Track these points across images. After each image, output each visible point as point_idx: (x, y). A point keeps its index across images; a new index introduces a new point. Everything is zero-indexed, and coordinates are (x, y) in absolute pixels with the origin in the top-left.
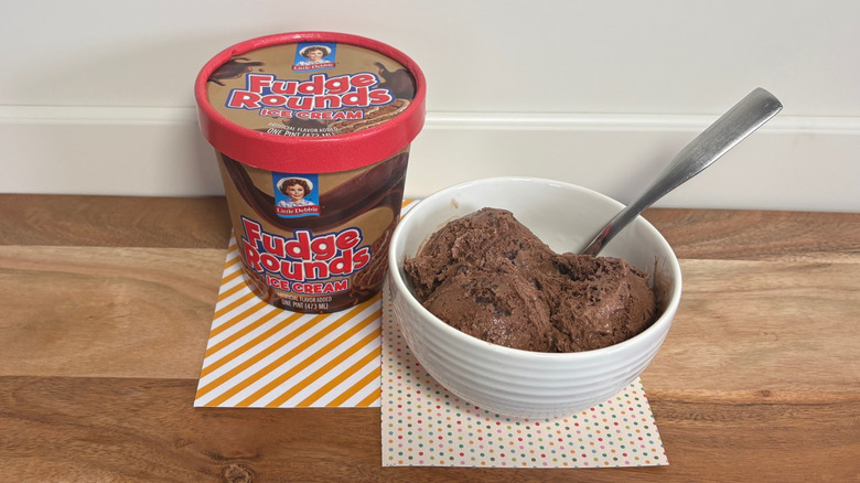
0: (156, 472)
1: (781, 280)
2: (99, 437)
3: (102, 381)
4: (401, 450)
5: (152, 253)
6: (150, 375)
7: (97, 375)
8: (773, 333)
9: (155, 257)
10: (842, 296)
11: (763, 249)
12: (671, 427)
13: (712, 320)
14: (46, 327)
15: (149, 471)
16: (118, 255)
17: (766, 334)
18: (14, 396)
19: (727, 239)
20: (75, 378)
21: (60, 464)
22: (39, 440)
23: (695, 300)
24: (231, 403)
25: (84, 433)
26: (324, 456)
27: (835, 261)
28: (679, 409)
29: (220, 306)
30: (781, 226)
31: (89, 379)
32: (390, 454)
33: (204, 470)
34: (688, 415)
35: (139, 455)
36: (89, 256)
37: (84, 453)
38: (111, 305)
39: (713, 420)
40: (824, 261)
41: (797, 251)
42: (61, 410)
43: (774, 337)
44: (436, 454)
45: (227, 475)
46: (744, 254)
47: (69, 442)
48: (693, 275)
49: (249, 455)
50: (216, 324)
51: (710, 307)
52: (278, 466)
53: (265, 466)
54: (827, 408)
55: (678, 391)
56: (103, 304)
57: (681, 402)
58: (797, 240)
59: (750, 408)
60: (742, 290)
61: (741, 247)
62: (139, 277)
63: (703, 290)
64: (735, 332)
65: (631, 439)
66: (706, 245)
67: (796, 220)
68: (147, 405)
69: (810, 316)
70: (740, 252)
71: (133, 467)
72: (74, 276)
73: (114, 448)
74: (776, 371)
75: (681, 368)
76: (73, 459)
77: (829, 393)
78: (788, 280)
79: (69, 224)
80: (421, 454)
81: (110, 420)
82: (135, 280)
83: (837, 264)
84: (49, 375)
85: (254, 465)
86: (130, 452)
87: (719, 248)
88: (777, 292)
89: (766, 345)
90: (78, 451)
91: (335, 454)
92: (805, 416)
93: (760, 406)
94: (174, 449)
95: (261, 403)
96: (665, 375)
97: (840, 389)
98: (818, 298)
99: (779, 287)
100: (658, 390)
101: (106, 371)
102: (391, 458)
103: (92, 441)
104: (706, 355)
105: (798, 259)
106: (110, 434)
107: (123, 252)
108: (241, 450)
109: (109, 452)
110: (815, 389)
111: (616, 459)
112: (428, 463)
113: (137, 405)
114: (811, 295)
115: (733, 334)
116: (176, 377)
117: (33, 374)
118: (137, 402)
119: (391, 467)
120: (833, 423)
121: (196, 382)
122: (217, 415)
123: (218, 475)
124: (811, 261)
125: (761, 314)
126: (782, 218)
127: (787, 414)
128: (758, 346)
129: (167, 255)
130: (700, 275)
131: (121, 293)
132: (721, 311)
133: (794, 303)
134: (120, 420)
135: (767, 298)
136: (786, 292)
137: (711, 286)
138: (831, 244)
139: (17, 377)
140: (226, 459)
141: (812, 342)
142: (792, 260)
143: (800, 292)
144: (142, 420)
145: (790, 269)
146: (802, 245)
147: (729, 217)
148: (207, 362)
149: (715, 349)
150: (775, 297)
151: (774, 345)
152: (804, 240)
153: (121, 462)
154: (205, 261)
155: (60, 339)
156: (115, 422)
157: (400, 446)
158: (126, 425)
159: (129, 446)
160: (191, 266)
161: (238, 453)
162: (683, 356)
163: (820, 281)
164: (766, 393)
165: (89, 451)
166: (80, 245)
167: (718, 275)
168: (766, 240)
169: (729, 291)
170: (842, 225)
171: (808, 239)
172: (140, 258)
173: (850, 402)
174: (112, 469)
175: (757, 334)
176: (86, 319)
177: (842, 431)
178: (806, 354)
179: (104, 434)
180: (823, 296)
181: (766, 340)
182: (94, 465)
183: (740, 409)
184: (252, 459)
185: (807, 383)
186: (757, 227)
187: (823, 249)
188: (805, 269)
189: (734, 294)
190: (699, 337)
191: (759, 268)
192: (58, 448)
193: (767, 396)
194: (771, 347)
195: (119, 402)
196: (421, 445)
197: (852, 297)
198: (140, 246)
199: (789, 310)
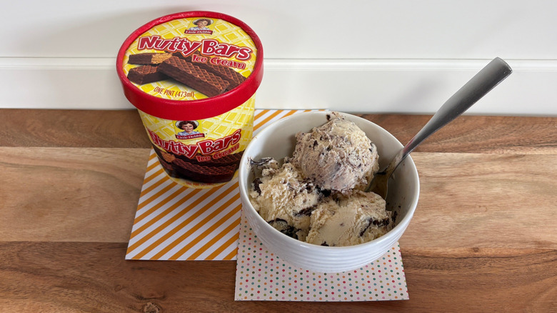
0: (103, 309)
1: (493, 167)
2: (69, 284)
5: (104, 152)
6: (100, 239)
8: (484, 206)
10: (529, 178)
11: (483, 145)
12: (416, 274)
13: (448, 197)
14: (38, 205)
15: (98, 308)
16: (83, 153)
17: (480, 207)
18: (18, 256)
19: (461, 138)
21: (45, 304)
22: (32, 287)
23: (438, 183)
24: (147, 257)
25: (59, 282)
26: (205, 297)
27: (527, 153)
28: (422, 261)
29: (145, 187)
30: (496, 128)
31: (64, 243)
33: (131, 307)
34: (427, 266)
35: (93, 297)
36: (65, 154)
37: (60, 296)
38: (79, 190)
39: (441, 269)
40: (521, 153)
41: (505, 146)
42: (47, 266)
43: (484, 209)
44: (267, 292)
45: (145, 310)
46: (471, 148)
47: (51, 288)
48: (438, 164)
49: (158, 296)
50: (142, 200)
51: (447, 188)
52: (177, 304)
53: (168, 304)
54: (512, 260)
55: (422, 249)
56: (73, 189)
57: (423, 256)
58: (506, 138)
59: (466, 260)
60: (468, 175)
61: (470, 143)
63: (445, 175)
64: (461, 206)
66: (448, 142)
67: (506, 123)
68: (99, 261)
69: (508, 194)
70: (469, 147)
71: (89, 305)
72: (56, 169)
73: (78, 292)
74: (484, 233)
75: (426, 232)
76: (53, 300)
77: (514, 249)
78: (497, 167)
79: (53, 131)
80: (258, 292)
82: (93, 171)
83: (529, 155)
85: (162, 304)
87: (456, 144)
88: (489, 176)
89: (480, 215)
90: (55, 294)
91: (210, 295)
93: (472, 259)
94: (114, 292)
95: (165, 257)
96: (416, 237)
97: (522, 246)
98: (515, 180)
99: (491, 173)
100: (410, 248)
101: (74, 237)
103: (64, 287)
104: (442, 223)
105: (505, 152)
106: (75, 282)
107: (86, 151)
108: (154, 293)
109: (75, 295)
110: (506, 246)
113: (93, 262)
114: (510, 178)
115: (460, 207)
116: (116, 241)
117: (29, 240)
118: (92, 259)
120: (515, 270)
121: (127, 243)
122: (141, 268)
123: (140, 311)
124: (513, 153)
125: (478, 192)
126: (498, 122)
127: (488, 265)
128: (474, 216)
129: (114, 153)
130: (443, 164)
131: (85, 181)
132: (453, 190)
133: (499, 184)
134: (82, 272)
135: (483, 181)
136: (495, 176)
137: (448, 172)
138: (527, 140)
139: (20, 243)
140: (145, 299)
141: (508, 212)
142: (501, 152)
143: (504, 176)
144: (95, 272)
145: (499, 159)
146: (508, 141)
147: (464, 121)
148: (135, 227)
149: (448, 218)
150: (488, 180)
151: (484, 215)
152: (511, 138)
153: (82, 302)
154: (136, 158)
155: (47, 214)
156: (79, 273)
157: (247, 286)
158: (85, 275)
159: (87, 291)
160: (128, 161)
161: (152, 295)
162: (428, 223)
163: (517, 168)
165: (62, 294)
166: (61, 146)
167: (454, 164)
168: (486, 138)
169: (460, 176)
170: (535, 126)
171: (513, 137)
172: (97, 156)
173: (528, 255)
174: (76, 307)
175: (474, 207)
176: (63, 200)
177: (520, 276)
178: (503, 221)
179: (72, 282)
180: (518, 178)
181: (479, 212)
182: (66, 304)
183: (459, 261)
184: (160, 299)
185: (502, 242)
186: (481, 129)
187: (521, 144)
188: (508, 158)
189: (462, 178)
190: (438, 209)
191: (480, 159)
192: (44, 293)
193: (477, 251)
194: (482, 216)
195: (82, 259)
196: (259, 286)
197: (535, 179)
198: (97, 147)
199: (496, 189)
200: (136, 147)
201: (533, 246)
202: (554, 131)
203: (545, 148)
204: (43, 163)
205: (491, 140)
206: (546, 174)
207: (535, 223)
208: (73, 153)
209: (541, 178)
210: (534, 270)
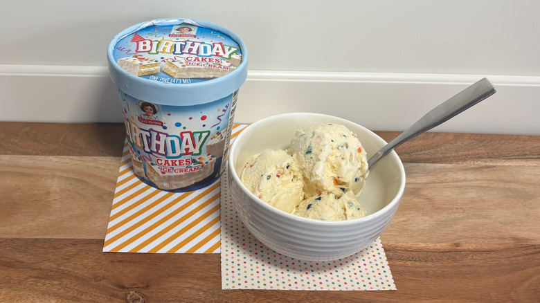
0: (84, 297)
1: (466, 176)
2: (46, 276)
3: (45, 240)
4: (233, 279)
5: (72, 159)
6: (76, 237)
7: (42, 237)
8: (461, 208)
9: (74, 162)
10: (502, 185)
11: (454, 157)
12: (401, 266)
13: (424, 200)
14: (6, 206)
15: (79, 296)
16: (51, 161)
17: (457, 209)
19: (432, 151)
20: (28, 239)
21: (22, 293)
22: (7, 278)
23: (414, 188)
24: (126, 250)
25: (35, 273)
26: (189, 285)
27: (498, 164)
28: (406, 255)
29: (117, 190)
30: (465, 143)
31: (37, 239)
32: (227, 282)
33: (113, 295)
34: (411, 259)
35: (72, 287)
36: (31, 162)
37: (37, 286)
38: (48, 193)
39: (426, 261)
40: (491, 164)
41: (475, 158)
42: (20, 259)
43: (462, 211)
44: (255, 282)
45: (128, 298)
46: (443, 160)
47: (26, 279)
49: (142, 286)
50: (116, 201)
51: (424, 192)
52: (160, 292)
53: (152, 292)
54: (493, 253)
55: (405, 244)
56: (43, 192)
57: (406, 250)
58: (475, 151)
59: (448, 254)
60: (442, 182)
61: (441, 155)
62: (65, 175)
63: (419, 182)
64: (438, 208)
65: (374, 274)
66: (420, 154)
67: (474, 139)
68: (75, 255)
69: (483, 198)
70: (440, 159)
71: (68, 294)
72: (23, 174)
73: (56, 282)
74: (463, 231)
75: (406, 230)
76: (30, 289)
77: (495, 244)
78: (470, 176)
79: (17, 141)
80: (246, 282)
81: (52, 265)
82: (62, 177)
83: (499, 166)
84: (11, 237)
85: (144, 292)
86: (66, 285)
87: (428, 156)
88: (463, 183)
89: (457, 215)
90: (32, 284)
91: (195, 284)
92: (480, 258)
93: (454, 253)
94: (94, 283)
95: (145, 250)
96: (396, 234)
97: (501, 242)
98: (488, 187)
99: (465, 180)
100: (392, 243)
101: (47, 234)
102: (227, 285)
103: (41, 278)
104: (421, 222)
105: (476, 163)
106: (52, 273)
107: (53, 159)
108: (137, 283)
109: (53, 285)
110: (486, 242)
111: (364, 286)
112: (250, 287)
113: (69, 256)
114: (484, 185)
115: (436, 208)
116: (92, 238)
118: (68, 254)
119: (228, 290)
120: (497, 262)
122: (120, 262)
123: (123, 298)
124: (483, 164)
125: (454, 197)
126: (466, 138)
127: (470, 257)
128: (452, 216)
131: (54, 185)
132: (429, 195)
133: (473, 190)
134: (59, 265)
135: (458, 187)
136: (469, 183)
137: (423, 180)
138: (496, 154)
140: (128, 288)
141: (484, 213)
142: (472, 163)
143: (477, 183)
144: (72, 265)
145: (471, 169)
146: (478, 154)
147: (434, 137)
149: (426, 218)
150: (462, 187)
151: (462, 216)
152: (480, 152)
153: (61, 291)
154: (107, 165)
155: (16, 214)
156: (55, 266)
157: (233, 277)
158: (62, 268)
159: (65, 281)
160: (98, 168)
161: (135, 285)
162: (408, 223)
163: (489, 176)
164: (458, 245)
165: (40, 284)
166: (25, 154)
167: (428, 173)
168: (456, 151)
169: (435, 183)
170: (502, 142)
171: (482, 151)
172: (65, 163)
173: (507, 250)
174: (55, 295)
175: (452, 209)
176: (32, 202)
177: (502, 267)
178: (481, 221)
179: (50, 274)
180: (491, 185)
181: (457, 213)
182: (44, 293)
183: (442, 254)
185: (482, 238)
186: (451, 143)
187: (491, 157)
188: (480, 169)
189: (437, 185)
190: (417, 211)
191: (452, 169)
192: (20, 283)
194: (460, 216)
195: (57, 253)
196: (246, 277)
197: (508, 186)
198: (65, 155)
199: (471, 194)
200: (106, 156)
201: (512, 242)
202: (520, 146)
203: (514, 160)
204: (8, 169)
205: (461, 153)
206: (517, 182)
207: (511, 223)
209: (512, 185)
210: (515, 262)
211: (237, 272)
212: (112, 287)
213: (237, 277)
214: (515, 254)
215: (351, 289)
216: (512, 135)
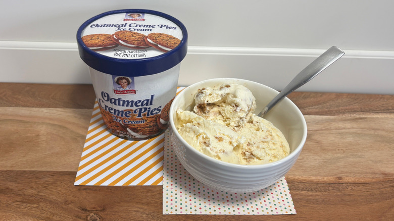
0: (55, 218)
1: (345, 125)
2: (28, 200)
3: (31, 172)
4: (172, 206)
5: (58, 111)
6: (54, 169)
7: (29, 169)
9: (59, 113)
10: (372, 132)
11: (336, 111)
12: (297, 194)
13: (315, 143)
14: (6, 145)
15: (51, 217)
16: (42, 111)
17: (339, 150)
19: (320, 106)
20: (18, 171)
21: (8, 214)
24: (92, 183)
25: (20, 198)
27: (368, 116)
28: (301, 186)
29: (88, 136)
30: (344, 100)
31: (25, 171)
32: (167, 208)
33: (78, 217)
34: (305, 189)
35: (47, 209)
36: (28, 112)
37: (20, 208)
38: (38, 136)
39: (316, 191)
40: (363, 116)
41: (352, 112)
42: (10, 187)
43: (342, 151)
44: (188, 208)
45: (89, 219)
46: (328, 113)
47: (13, 203)
49: (99, 209)
50: (86, 145)
51: (314, 137)
52: (114, 215)
53: (107, 214)
54: (367, 185)
55: (300, 177)
56: (34, 135)
57: (301, 182)
58: (352, 107)
59: (333, 185)
60: (328, 130)
61: (326, 110)
62: (51, 122)
64: (325, 149)
65: (279, 201)
66: (311, 109)
67: (350, 98)
68: (53, 183)
69: (359, 142)
70: (326, 112)
71: (43, 215)
72: (21, 121)
73: (35, 206)
74: (344, 167)
75: (301, 166)
76: (14, 211)
77: (368, 178)
78: (348, 125)
79: (20, 97)
80: (181, 208)
82: (49, 124)
83: (369, 118)
84: (5, 169)
85: (101, 214)
86: (43, 208)
87: (317, 110)
88: (343, 131)
89: (339, 155)
90: (17, 207)
91: (140, 208)
92: (358, 189)
93: (337, 184)
94: (64, 206)
95: (106, 184)
97: (373, 176)
98: (362, 133)
99: (344, 128)
100: (291, 176)
101: (33, 167)
102: (167, 210)
103: (24, 202)
105: (352, 115)
106: (33, 198)
107: (45, 110)
108: (96, 206)
109: (32, 208)
110: (362, 176)
111: (272, 211)
112: (184, 213)
113: (47, 184)
114: (358, 132)
115: (324, 150)
116: (66, 170)
118: (47, 183)
119: (167, 215)
120: (371, 192)
121: (75, 173)
122: (85, 189)
123: (84, 219)
124: (358, 116)
125: (336, 141)
126: (345, 97)
127: (350, 188)
128: (336, 156)
129: (65, 112)
131: (43, 130)
132: (318, 139)
133: (351, 136)
134: (39, 192)
135: (339, 133)
136: (347, 131)
138: (367, 109)
140: (89, 211)
141: (359, 154)
142: (349, 116)
143: (354, 130)
144: (49, 191)
145: (348, 120)
146: (354, 109)
147: (321, 96)
148: (81, 163)
149: (316, 157)
150: (342, 133)
151: (343, 155)
152: (355, 107)
153: (38, 213)
154: (82, 115)
155: (12, 152)
156: (36, 193)
157: (172, 204)
158: (41, 194)
159: (42, 205)
161: (94, 208)
162: (302, 161)
163: (362, 125)
164: (340, 178)
165: (22, 207)
166: (25, 107)
167: (317, 123)
168: (337, 106)
169: (322, 130)
170: (371, 100)
171: (356, 106)
172: (52, 113)
173: (378, 182)
174: (33, 216)
175: (335, 150)
176: (26, 142)
177: (375, 196)
178: (357, 160)
179: (31, 199)
180: (364, 132)
181: (339, 153)
182: (24, 214)
183: (328, 185)
184: (101, 211)
185: (359, 173)
186: (333, 101)
187: (363, 111)
188: (355, 120)
189: (324, 131)
190: (309, 151)
191: (335, 119)
192: (7, 206)
193: (340, 179)
194: (341, 156)
195: (38, 183)
196: (181, 204)
197: (376, 133)
198: (53, 107)
199: (349, 139)
200: (82, 108)
201: (381, 176)
202: (385, 103)
203: (380, 114)
204: (10, 118)
205: (341, 108)
206: (383, 130)
207: (380, 161)
208: (34, 111)
209: (380, 133)
210: (384, 192)
211: (174, 200)
212: (77, 209)
213: (174, 204)
214: (384, 186)
215: (261, 213)
216: (378, 95)
